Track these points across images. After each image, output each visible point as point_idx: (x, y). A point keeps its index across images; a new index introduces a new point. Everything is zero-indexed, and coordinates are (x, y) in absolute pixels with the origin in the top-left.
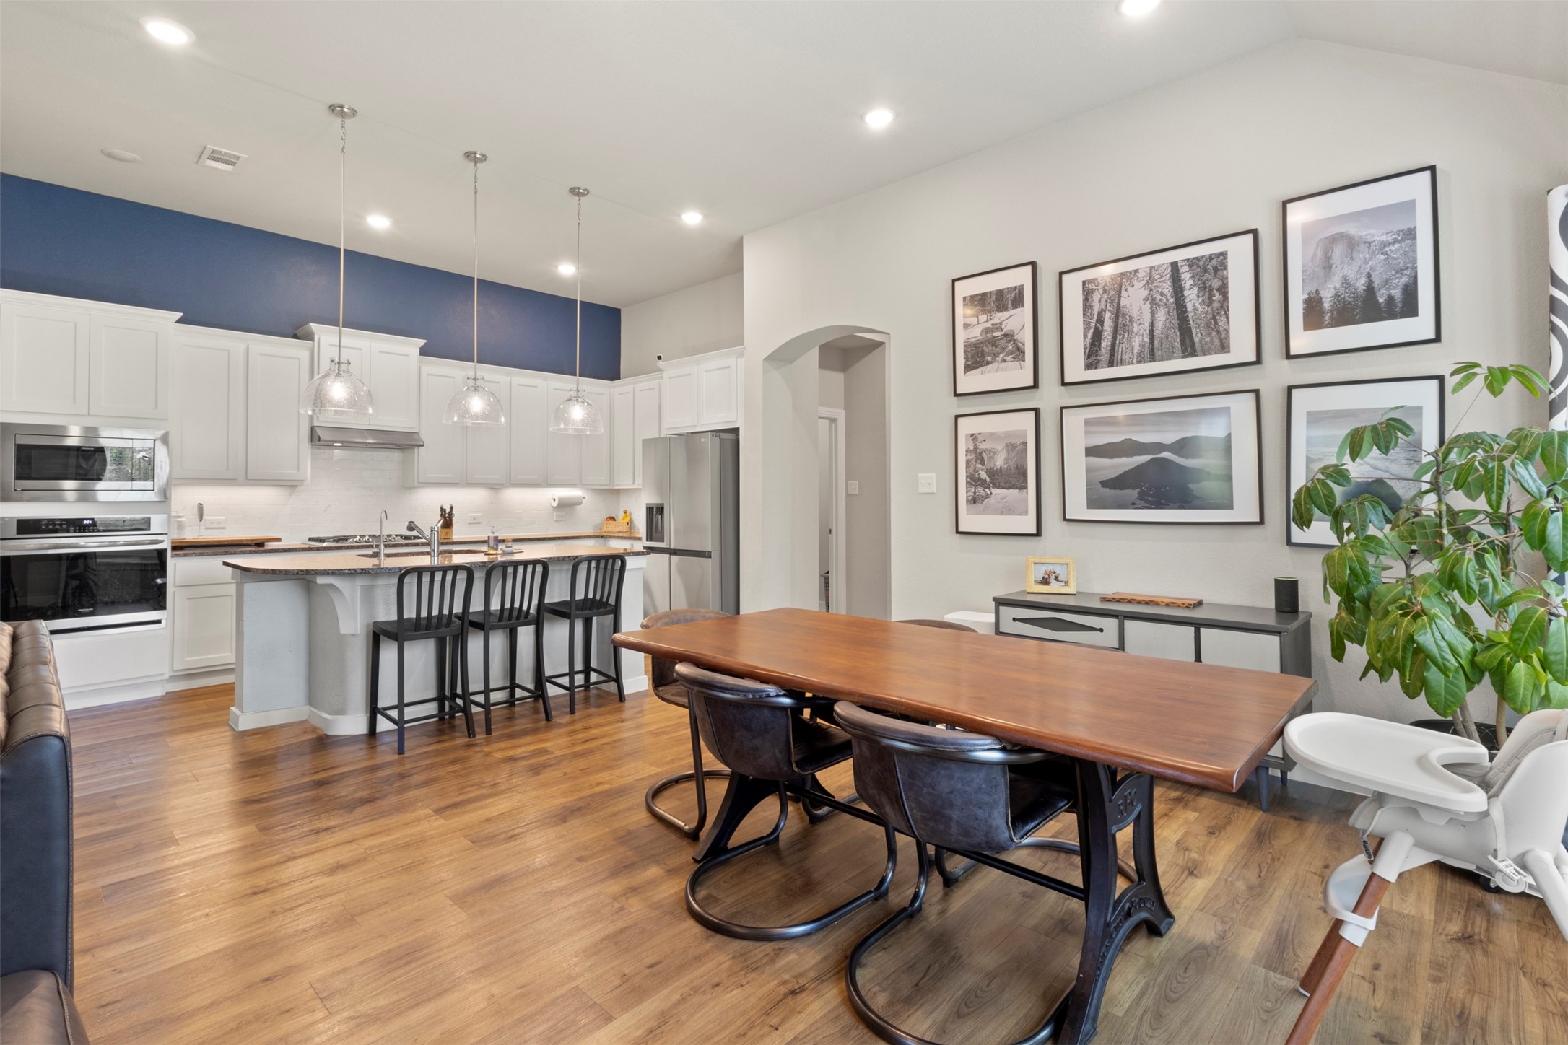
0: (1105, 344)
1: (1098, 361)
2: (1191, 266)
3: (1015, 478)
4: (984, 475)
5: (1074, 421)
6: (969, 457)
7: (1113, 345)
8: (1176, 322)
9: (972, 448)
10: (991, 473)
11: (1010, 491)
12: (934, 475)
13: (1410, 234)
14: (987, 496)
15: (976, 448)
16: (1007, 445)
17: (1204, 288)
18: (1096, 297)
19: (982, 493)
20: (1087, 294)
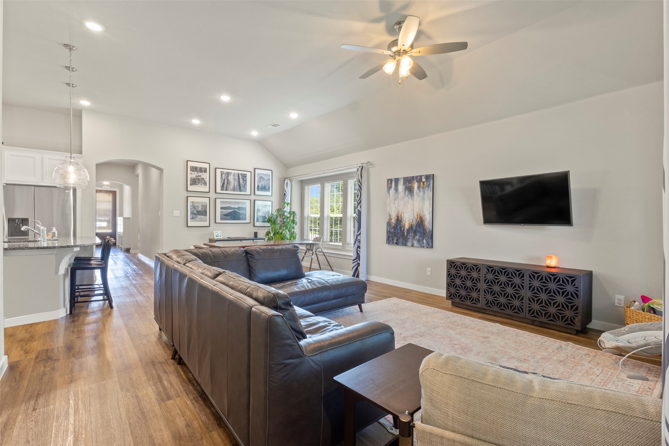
0: (225, 186)
1: (224, 189)
2: (241, 175)
3: (203, 213)
4: (195, 212)
5: (218, 201)
6: (191, 207)
7: (227, 186)
8: (238, 185)
9: (192, 205)
10: (197, 212)
11: (202, 216)
12: (179, 211)
13: (269, 179)
14: (196, 217)
15: (193, 205)
16: (202, 205)
17: (243, 179)
18: (223, 175)
19: (195, 216)
20: (222, 175)
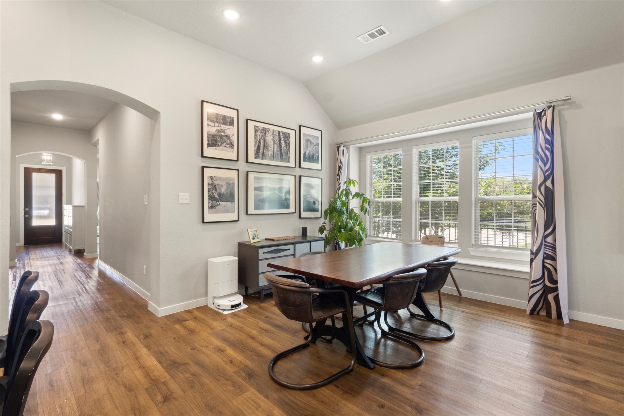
0: (261, 151)
1: (259, 157)
2: (283, 134)
3: (229, 197)
4: (216, 196)
5: (251, 176)
6: (210, 187)
7: (263, 152)
8: (279, 150)
9: (211, 183)
10: (220, 195)
11: (228, 203)
12: (189, 194)
13: (318, 144)
14: (218, 205)
15: (213, 183)
16: (227, 183)
17: (285, 142)
18: (259, 133)
19: (215, 204)
20: (256, 131)
